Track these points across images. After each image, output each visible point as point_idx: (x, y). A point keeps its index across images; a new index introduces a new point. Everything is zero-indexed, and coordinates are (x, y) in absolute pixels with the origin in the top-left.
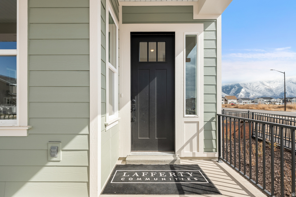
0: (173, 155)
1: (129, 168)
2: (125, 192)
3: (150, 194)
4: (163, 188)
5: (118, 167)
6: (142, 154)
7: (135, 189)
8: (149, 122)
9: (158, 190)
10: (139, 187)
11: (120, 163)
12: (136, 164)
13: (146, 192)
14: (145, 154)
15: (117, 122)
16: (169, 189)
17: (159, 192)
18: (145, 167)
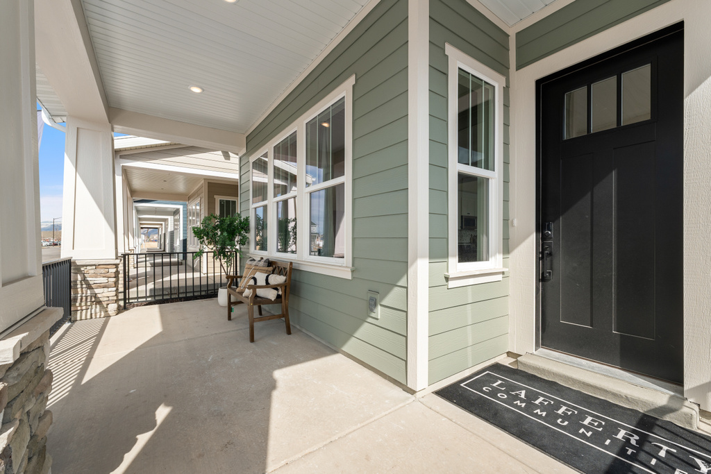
0: (672, 393)
1: (518, 377)
2: (473, 409)
3: (519, 437)
4: (564, 447)
5: (497, 367)
6: (566, 361)
7: (496, 414)
8: (592, 287)
9: (545, 441)
10: (507, 416)
11: (506, 361)
12: (539, 376)
13: (514, 430)
14: (574, 363)
15: (499, 277)
16: (579, 457)
17: (544, 446)
18: (558, 390)
